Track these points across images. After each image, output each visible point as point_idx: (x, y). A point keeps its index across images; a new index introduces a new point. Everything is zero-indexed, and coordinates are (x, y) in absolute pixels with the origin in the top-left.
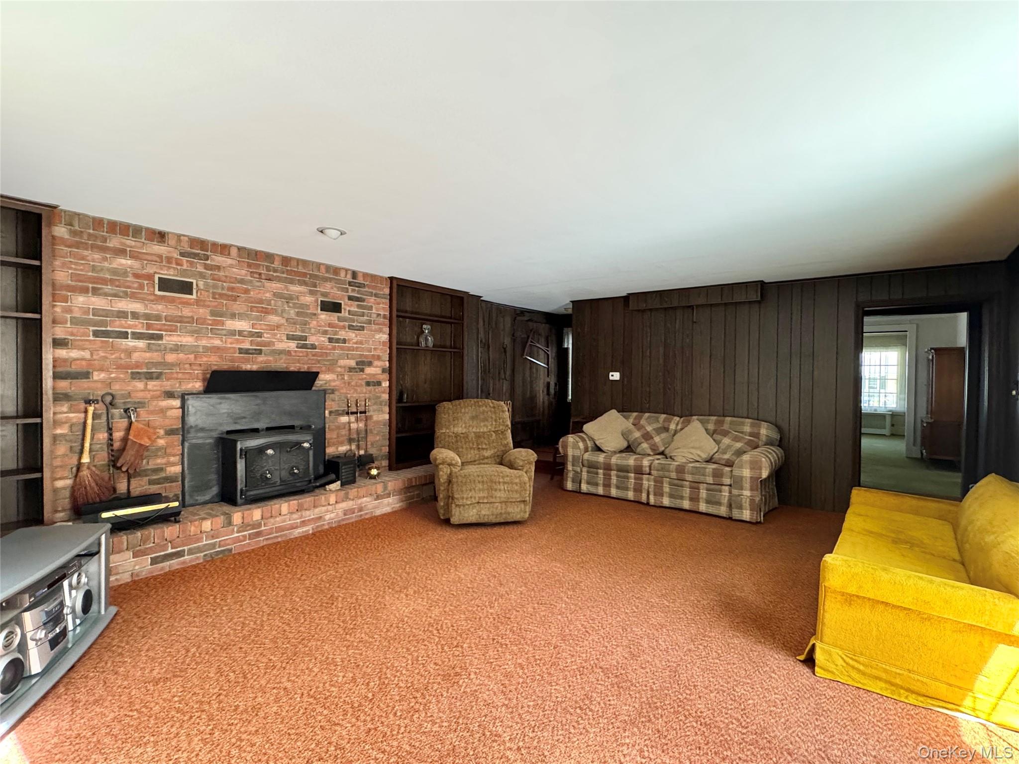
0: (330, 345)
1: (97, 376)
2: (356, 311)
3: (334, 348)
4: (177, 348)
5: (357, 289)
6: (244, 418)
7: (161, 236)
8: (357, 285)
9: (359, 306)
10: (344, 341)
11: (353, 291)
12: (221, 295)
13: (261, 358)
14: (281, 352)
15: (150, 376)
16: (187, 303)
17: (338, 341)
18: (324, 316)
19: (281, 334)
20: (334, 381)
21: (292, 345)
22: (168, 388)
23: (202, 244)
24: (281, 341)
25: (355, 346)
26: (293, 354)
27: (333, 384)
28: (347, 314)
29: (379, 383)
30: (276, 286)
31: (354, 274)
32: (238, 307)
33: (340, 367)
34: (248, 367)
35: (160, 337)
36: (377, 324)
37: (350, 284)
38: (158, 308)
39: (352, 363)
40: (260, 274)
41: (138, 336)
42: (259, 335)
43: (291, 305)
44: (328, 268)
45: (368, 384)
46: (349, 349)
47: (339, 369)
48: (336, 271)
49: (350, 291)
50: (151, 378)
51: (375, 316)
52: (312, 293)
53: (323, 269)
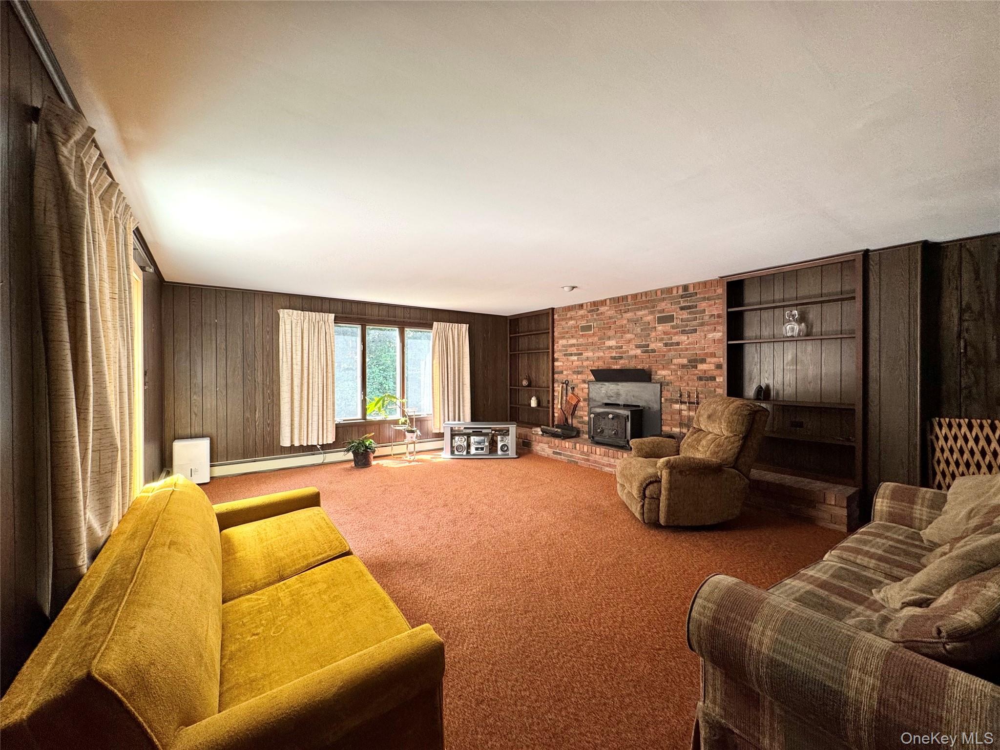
0: (665, 349)
1: (565, 373)
2: (688, 318)
3: (670, 350)
4: (587, 359)
5: (689, 299)
6: (612, 397)
7: (581, 306)
8: (688, 295)
9: (690, 313)
10: (678, 344)
11: (684, 302)
12: (603, 328)
13: (622, 362)
14: (631, 357)
15: (579, 373)
16: (590, 336)
17: (672, 344)
18: (660, 328)
19: (632, 346)
20: (669, 376)
21: (638, 351)
22: (584, 379)
23: (595, 304)
24: (632, 349)
25: (688, 347)
26: (640, 357)
27: (668, 378)
28: (679, 322)
29: (713, 378)
30: (629, 315)
31: (685, 288)
32: (611, 333)
33: (675, 365)
34: (615, 367)
35: (581, 354)
36: (711, 324)
37: (682, 297)
38: (581, 341)
39: (685, 361)
40: (621, 310)
41: (576, 354)
42: (621, 347)
43: (638, 325)
44: (663, 291)
45: (700, 379)
46: (682, 350)
47: (673, 367)
48: (669, 290)
49: (682, 302)
50: (579, 374)
51: (707, 317)
52: (652, 313)
53: (659, 293)
